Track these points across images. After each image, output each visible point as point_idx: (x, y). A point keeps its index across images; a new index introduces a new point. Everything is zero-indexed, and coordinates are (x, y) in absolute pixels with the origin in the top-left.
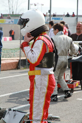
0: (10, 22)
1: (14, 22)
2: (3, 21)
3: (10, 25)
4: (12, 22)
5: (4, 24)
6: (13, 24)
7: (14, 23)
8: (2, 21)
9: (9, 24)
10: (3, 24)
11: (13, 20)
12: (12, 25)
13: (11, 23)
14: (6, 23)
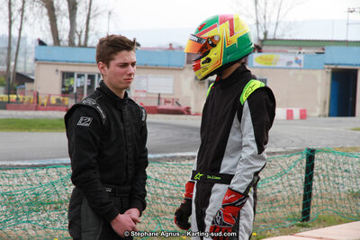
0: (290, 63)
1: (302, 62)
2: (271, 59)
3: (292, 72)
4: (298, 61)
5: (273, 68)
6: (300, 69)
7: (302, 66)
8: (266, 59)
9: (289, 69)
10: (269, 68)
11: (301, 57)
12: (298, 71)
13: (295, 65)
14: (279, 65)
